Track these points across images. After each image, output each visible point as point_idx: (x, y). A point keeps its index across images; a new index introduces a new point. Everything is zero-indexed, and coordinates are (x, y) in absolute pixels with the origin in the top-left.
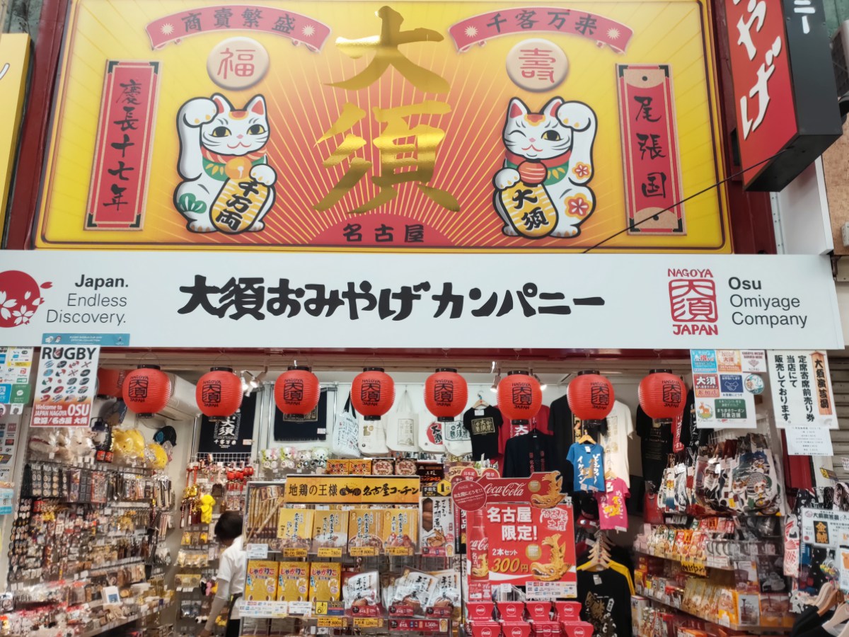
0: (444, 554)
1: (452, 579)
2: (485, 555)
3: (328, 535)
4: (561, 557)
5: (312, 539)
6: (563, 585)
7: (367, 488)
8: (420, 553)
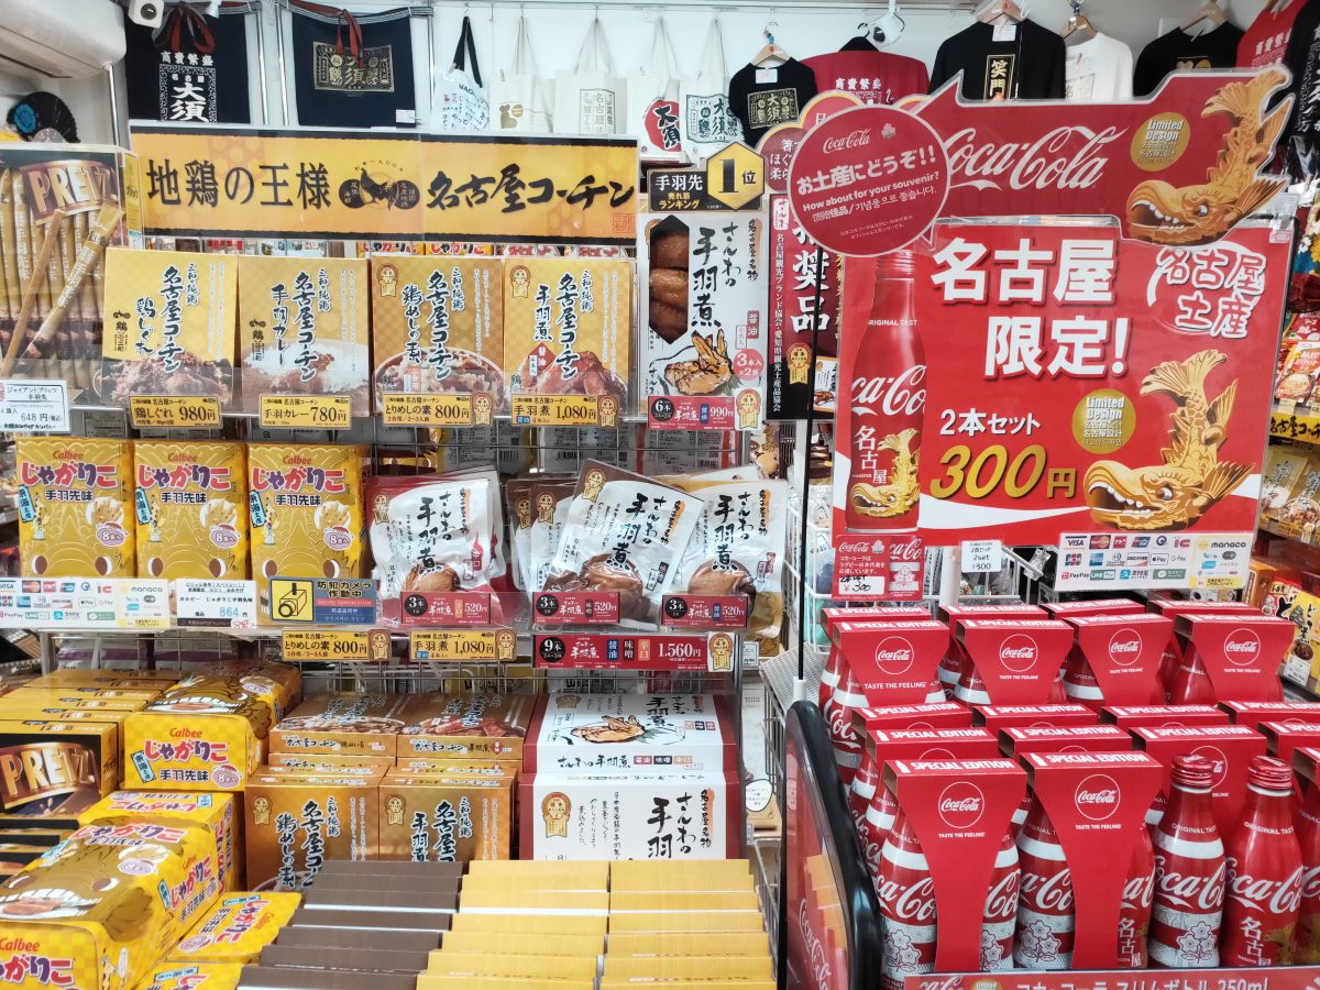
0: (730, 421)
1: (754, 503)
2: (907, 435)
3: (295, 350)
4: (1208, 442)
5: (238, 363)
6: (1203, 545)
7: (441, 181)
8: (641, 417)
